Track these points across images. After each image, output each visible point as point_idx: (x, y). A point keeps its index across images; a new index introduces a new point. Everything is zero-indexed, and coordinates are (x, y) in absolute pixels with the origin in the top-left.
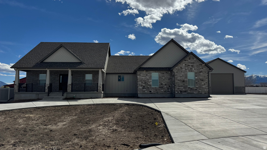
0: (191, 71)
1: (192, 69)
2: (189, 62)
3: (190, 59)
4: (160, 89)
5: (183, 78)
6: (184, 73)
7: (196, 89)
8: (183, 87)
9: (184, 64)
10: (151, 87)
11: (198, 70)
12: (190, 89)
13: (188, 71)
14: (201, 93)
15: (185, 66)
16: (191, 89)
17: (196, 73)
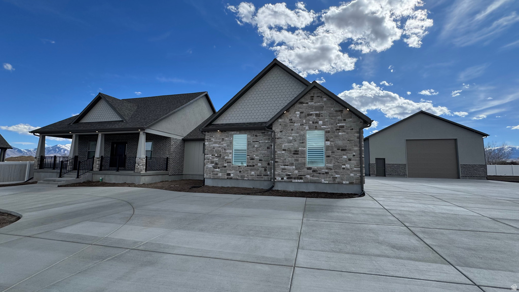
0: (316, 128)
1: (317, 122)
2: (312, 107)
3: (313, 99)
4: (248, 171)
5: (296, 144)
6: (298, 133)
7: (327, 171)
8: (294, 167)
9: (299, 112)
10: (230, 166)
11: (332, 124)
12: (310, 171)
13: (307, 128)
14: (339, 183)
15: (300, 117)
16: (314, 171)
17: (329, 132)
